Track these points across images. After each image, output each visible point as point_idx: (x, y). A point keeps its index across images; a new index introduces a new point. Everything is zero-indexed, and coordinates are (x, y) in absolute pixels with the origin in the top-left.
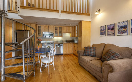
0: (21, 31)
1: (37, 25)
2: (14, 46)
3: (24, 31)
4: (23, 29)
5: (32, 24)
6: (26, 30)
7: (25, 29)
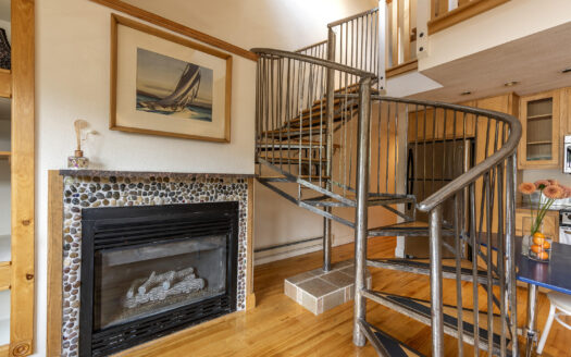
0: (429, 142)
1: (516, 96)
2: (401, 207)
3: (441, 141)
4: (439, 135)
5: (483, 98)
6: (451, 137)
7: (450, 131)
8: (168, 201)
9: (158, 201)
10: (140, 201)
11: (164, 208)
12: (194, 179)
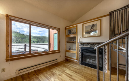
8: (90, 47)
9: (88, 47)
10: (86, 47)
11: (89, 48)
12: (94, 43)
